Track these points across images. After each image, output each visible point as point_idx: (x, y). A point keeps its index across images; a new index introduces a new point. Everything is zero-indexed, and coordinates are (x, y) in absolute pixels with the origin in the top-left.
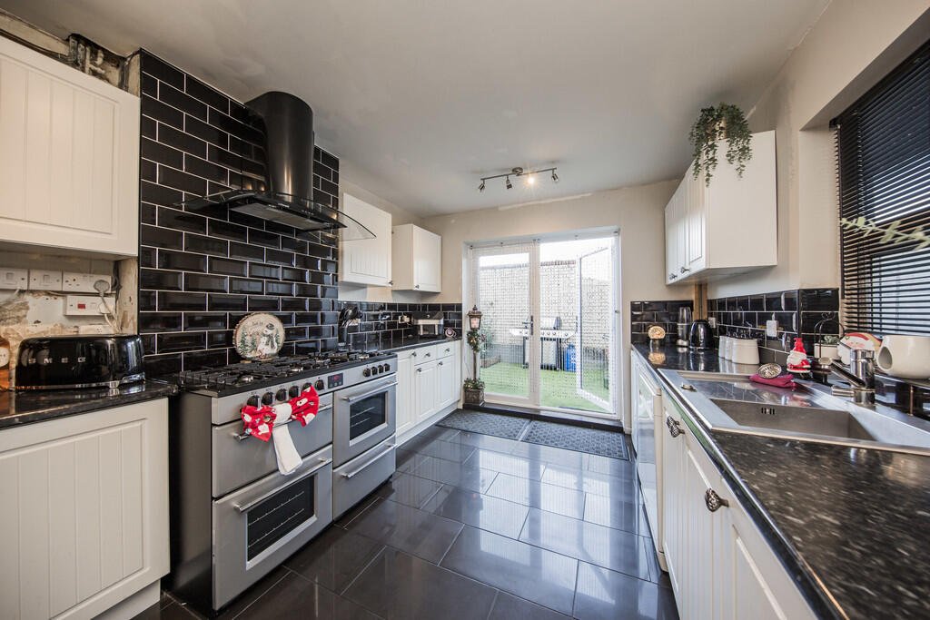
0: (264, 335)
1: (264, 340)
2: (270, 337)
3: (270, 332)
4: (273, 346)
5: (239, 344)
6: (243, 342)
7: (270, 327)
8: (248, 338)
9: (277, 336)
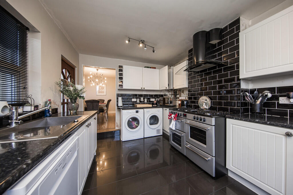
0: (204, 102)
1: (204, 104)
2: (206, 103)
3: (206, 102)
4: (207, 106)
5: (199, 104)
6: (200, 104)
7: (206, 100)
8: (201, 103)
9: (208, 103)
